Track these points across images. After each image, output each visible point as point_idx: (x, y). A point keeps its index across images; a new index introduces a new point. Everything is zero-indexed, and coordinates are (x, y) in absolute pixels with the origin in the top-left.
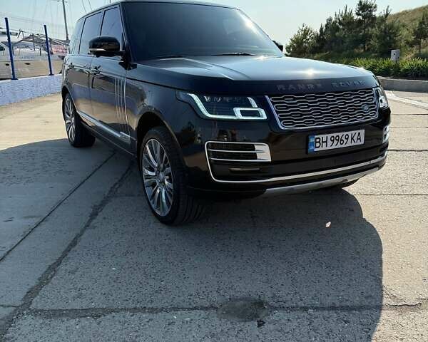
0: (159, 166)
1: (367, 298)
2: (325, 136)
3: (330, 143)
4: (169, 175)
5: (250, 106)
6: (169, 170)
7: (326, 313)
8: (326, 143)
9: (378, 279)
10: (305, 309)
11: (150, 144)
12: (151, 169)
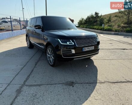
0: (51, 54)
1: (94, 81)
2: (86, 48)
3: (87, 49)
4: (53, 56)
5: (70, 42)
6: (53, 55)
7: (86, 84)
8: (86, 49)
9: (96, 77)
10: (82, 83)
11: (49, 49)
12: (49, 54)
